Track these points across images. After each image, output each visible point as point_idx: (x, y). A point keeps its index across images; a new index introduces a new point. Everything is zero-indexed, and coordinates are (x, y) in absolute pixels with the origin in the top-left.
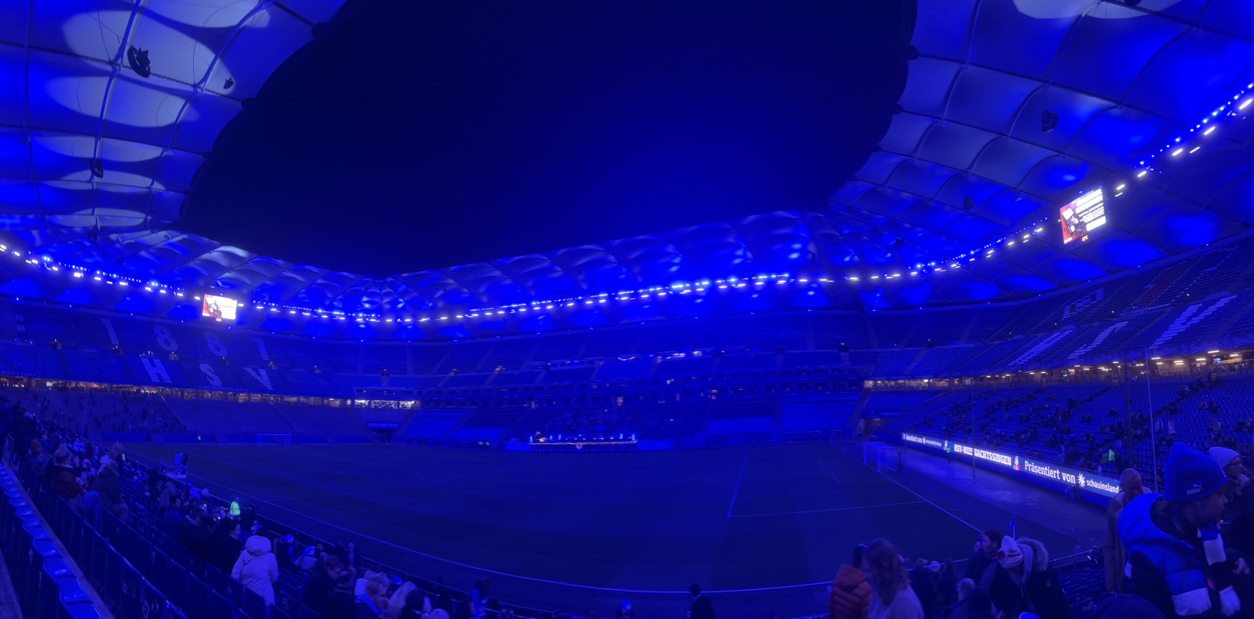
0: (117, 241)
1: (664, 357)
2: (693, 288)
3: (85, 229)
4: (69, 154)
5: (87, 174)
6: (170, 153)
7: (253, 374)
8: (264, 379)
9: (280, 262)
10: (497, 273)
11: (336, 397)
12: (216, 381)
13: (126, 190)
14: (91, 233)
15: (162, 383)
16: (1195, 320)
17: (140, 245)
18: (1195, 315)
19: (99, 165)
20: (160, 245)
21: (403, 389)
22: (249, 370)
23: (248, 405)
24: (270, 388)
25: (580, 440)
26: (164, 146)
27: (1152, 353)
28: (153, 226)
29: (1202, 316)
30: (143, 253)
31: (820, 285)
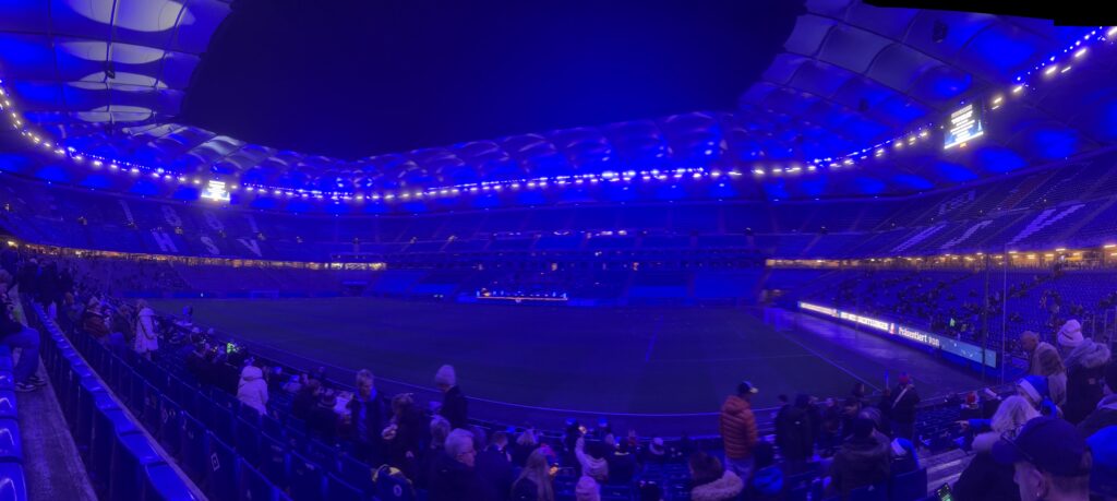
0: (129, 134)
1: (593, 234)
2: (621, 177)
3: (101, 123)
4: (86, 58)
5: (102, 75)
6: (170, 55)
7: (246, 244)
8: (255, 247)
9: (267, 148)
10: (452, 156)
11: (316, 261)
12: (215, 250)
13: (135, 89)
14: (107, 128)
15: (169, 252)
16: (1049, 223)
17: (148, 137)
18: (1049, 218)
19: (112, 67)
20: (165, 137)
21: (371, 254)
22: (242, 241)
23: (242, 269)
24: (260, 255)
25: (519, 296)
26: (166, 49)
27: (1010, 248)
28: (159, 120)
29: (1054, 220)
30: (151, 144)
31: (729, 177)
